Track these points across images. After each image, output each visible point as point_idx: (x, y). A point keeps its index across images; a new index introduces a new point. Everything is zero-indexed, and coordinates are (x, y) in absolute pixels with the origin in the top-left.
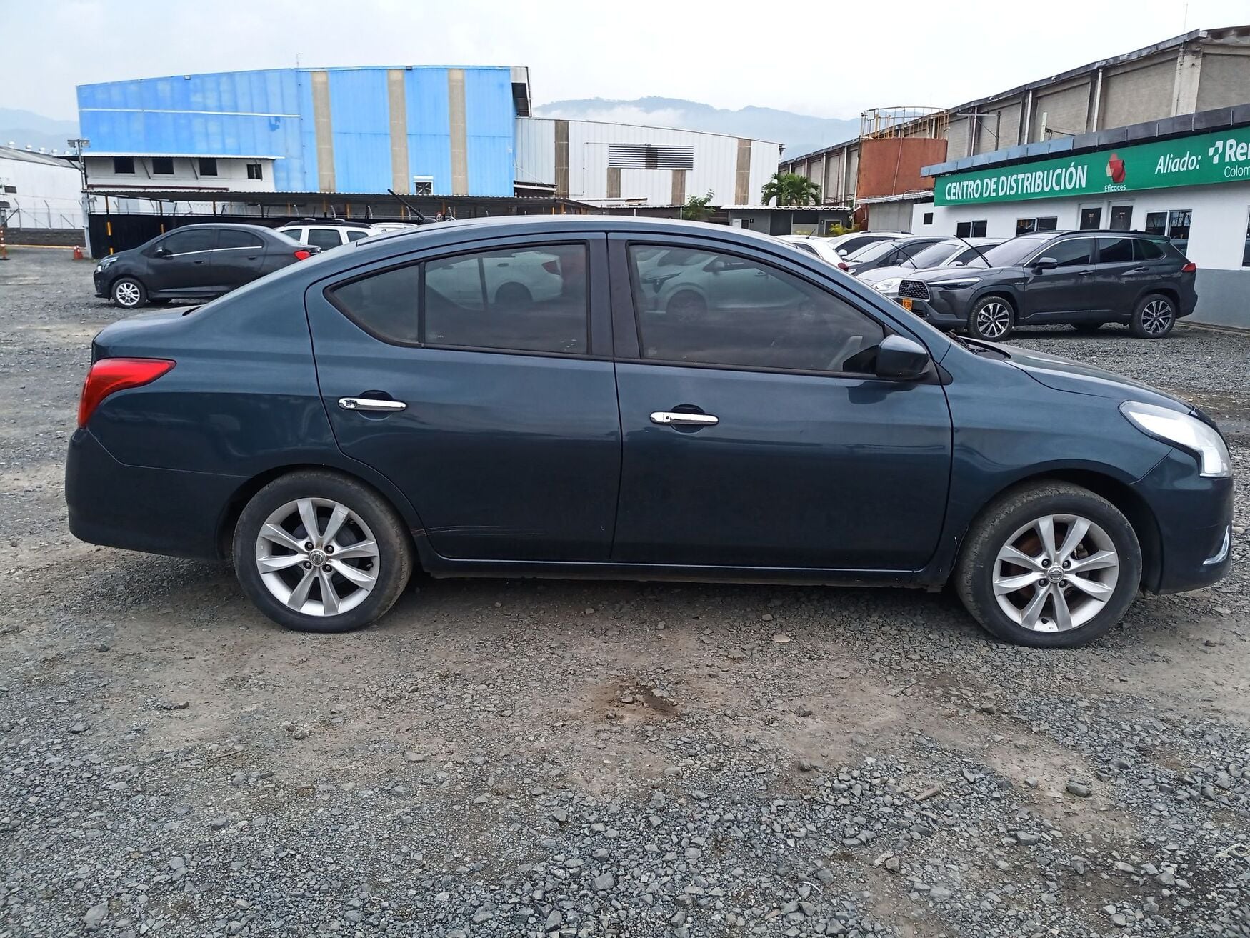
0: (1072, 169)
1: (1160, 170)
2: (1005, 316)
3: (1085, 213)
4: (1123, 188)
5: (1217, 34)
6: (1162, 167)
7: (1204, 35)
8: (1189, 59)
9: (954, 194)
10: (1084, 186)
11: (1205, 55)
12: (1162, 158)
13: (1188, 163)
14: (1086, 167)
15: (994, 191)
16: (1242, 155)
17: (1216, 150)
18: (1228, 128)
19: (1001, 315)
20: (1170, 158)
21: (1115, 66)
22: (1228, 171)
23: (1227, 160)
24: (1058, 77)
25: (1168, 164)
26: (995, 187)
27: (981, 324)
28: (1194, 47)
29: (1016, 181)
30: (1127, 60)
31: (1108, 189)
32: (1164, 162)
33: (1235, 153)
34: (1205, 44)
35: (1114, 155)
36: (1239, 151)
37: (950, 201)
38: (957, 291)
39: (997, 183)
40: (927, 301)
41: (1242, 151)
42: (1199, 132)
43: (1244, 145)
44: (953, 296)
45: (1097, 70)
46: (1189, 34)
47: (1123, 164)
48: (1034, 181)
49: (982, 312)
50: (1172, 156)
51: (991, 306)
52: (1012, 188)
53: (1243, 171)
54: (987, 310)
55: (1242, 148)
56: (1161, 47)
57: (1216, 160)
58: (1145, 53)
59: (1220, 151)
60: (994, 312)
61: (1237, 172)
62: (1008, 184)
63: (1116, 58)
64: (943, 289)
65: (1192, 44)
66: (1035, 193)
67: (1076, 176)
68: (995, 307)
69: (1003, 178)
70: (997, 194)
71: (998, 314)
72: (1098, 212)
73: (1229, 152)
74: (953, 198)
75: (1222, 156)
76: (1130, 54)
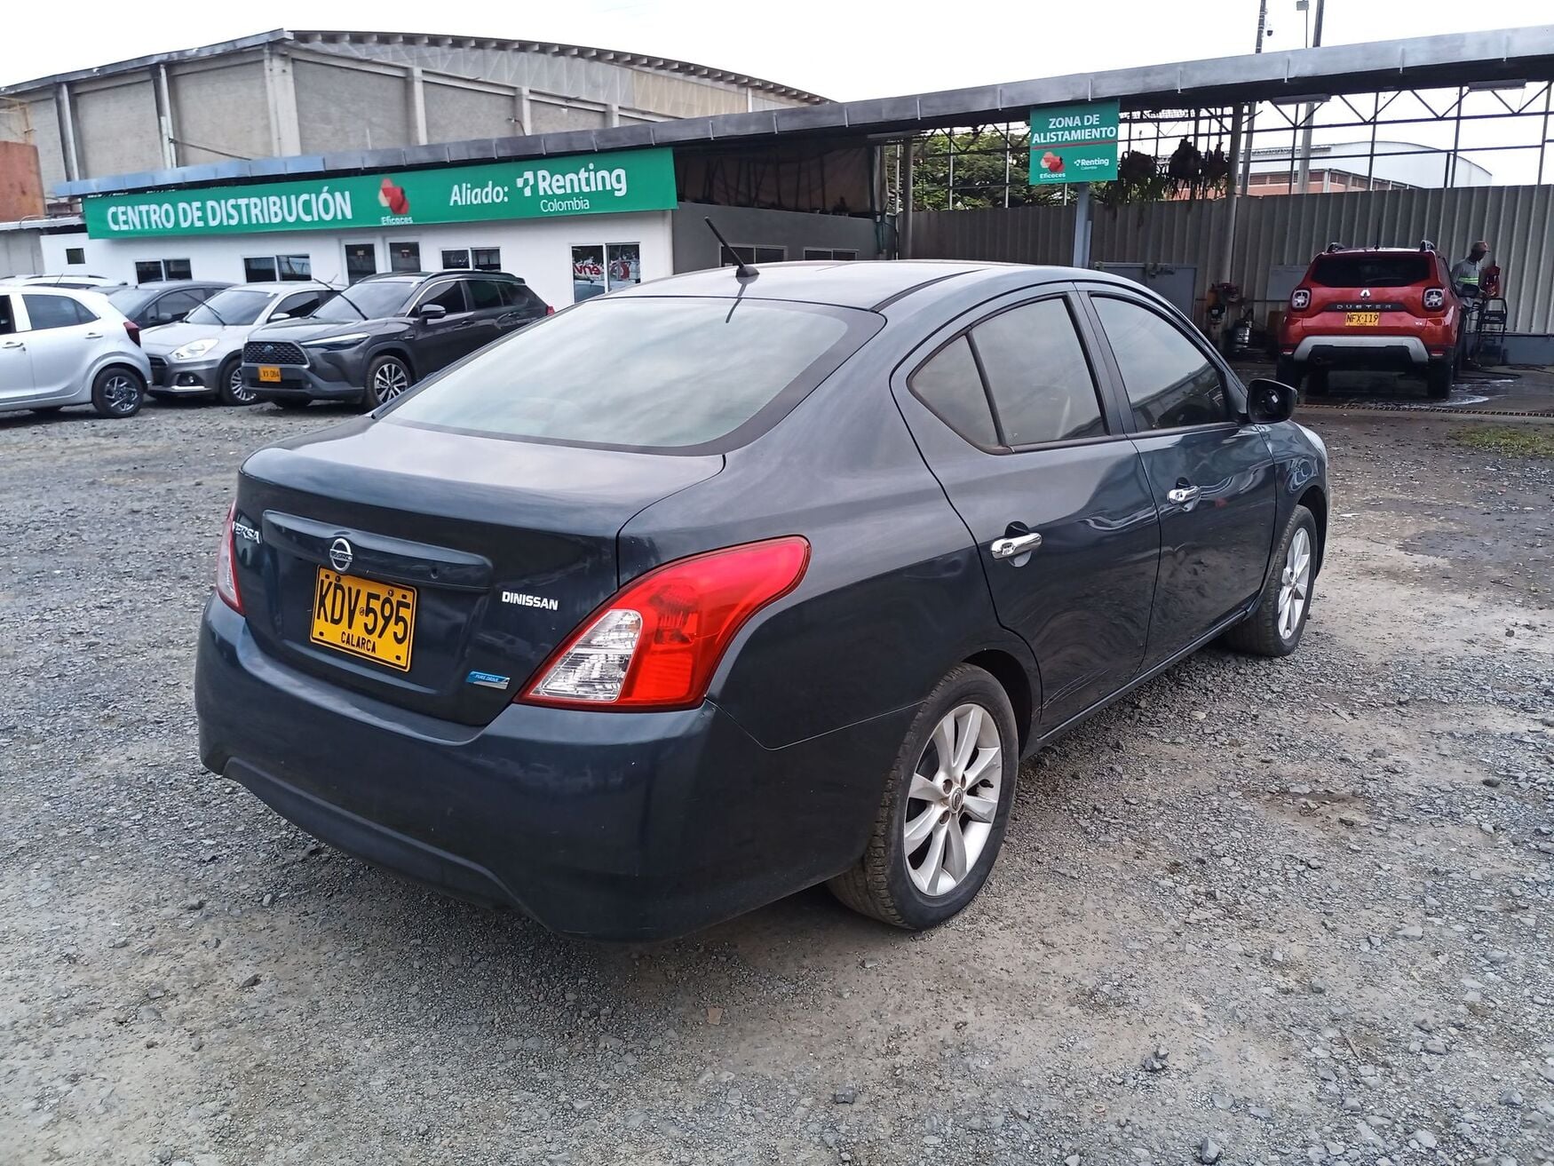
0: (324, 195)
1: (456, 201)
2: (402, 380)
3: (351, 250)
4: (408, 220)
5: (303, 36)
6: (458, 198)
7: (290, 36)
8: (277, 64)
9: (126, 222)
10: (349, 216)
11: (294, 60)
12: (456, 188)
13: (493, 194)
14: (347, 194)
15: (199, 219)
16: (559, 187)
17: (526, 182)
18: (540, 157)
19: (398, 378)
20: (467, 188)
21: (181, 63)
22: (545, 208)
23: (542, 193)
24: (101, 68)
25: (463, 195)
26: (199, 214)
27: (380, 391)
28: (281, 50)
29: (237, 207)
30: (196, 56)
31: (387, 220)
32: (461, 192)
33: (550, 185)
34: (291, 48)
35: (387, 181)
36: (555, 185)
37: (120, 232)
38: (345, 352)
39: (203, 209)
40: (306, 367)
41: (559, 184)
42: (502, 160)
43: (558, 177)
44: (339, 358)
45: (157, 65)
46: (272, 32)
47: (403, 192)
48: (269, 208)
49: (378, 376)
50: (469, 186)
51: (385, 367)
52: (230, 216)
53: (564, 206)
54: (382, 373)
55: (558, 181)
56: (239, 45)
57: (528, 192)
58: (219, 50)
59: (531, 182)
60: (390, 375)
61: (555, 206)
62: (222, 211)
63: (181, 53)
64: (324, 350)
65: (276, 45)
66: (271, 224)
67: (338, 204)
68: (390, 368)
69: (210, 203)
70: (206, 222)
71: (395, 376)
72: (369, 250)
73: (542, 185)
74: (124, 228)
75: (535, 188)
76: (200, 50)
